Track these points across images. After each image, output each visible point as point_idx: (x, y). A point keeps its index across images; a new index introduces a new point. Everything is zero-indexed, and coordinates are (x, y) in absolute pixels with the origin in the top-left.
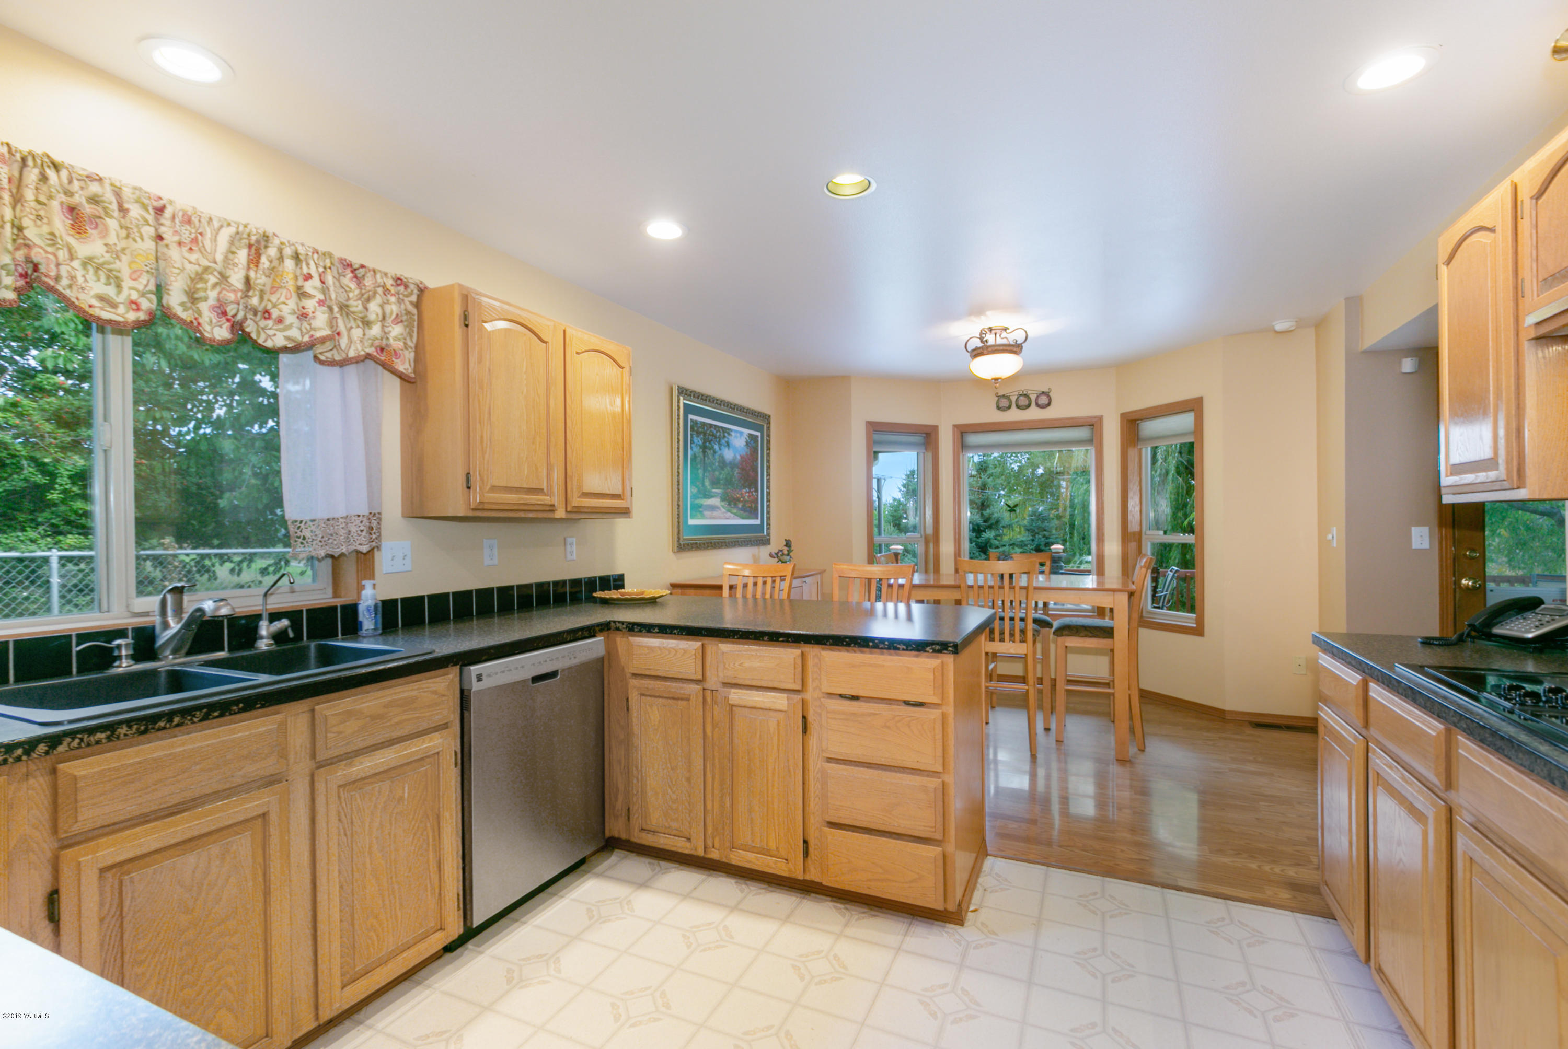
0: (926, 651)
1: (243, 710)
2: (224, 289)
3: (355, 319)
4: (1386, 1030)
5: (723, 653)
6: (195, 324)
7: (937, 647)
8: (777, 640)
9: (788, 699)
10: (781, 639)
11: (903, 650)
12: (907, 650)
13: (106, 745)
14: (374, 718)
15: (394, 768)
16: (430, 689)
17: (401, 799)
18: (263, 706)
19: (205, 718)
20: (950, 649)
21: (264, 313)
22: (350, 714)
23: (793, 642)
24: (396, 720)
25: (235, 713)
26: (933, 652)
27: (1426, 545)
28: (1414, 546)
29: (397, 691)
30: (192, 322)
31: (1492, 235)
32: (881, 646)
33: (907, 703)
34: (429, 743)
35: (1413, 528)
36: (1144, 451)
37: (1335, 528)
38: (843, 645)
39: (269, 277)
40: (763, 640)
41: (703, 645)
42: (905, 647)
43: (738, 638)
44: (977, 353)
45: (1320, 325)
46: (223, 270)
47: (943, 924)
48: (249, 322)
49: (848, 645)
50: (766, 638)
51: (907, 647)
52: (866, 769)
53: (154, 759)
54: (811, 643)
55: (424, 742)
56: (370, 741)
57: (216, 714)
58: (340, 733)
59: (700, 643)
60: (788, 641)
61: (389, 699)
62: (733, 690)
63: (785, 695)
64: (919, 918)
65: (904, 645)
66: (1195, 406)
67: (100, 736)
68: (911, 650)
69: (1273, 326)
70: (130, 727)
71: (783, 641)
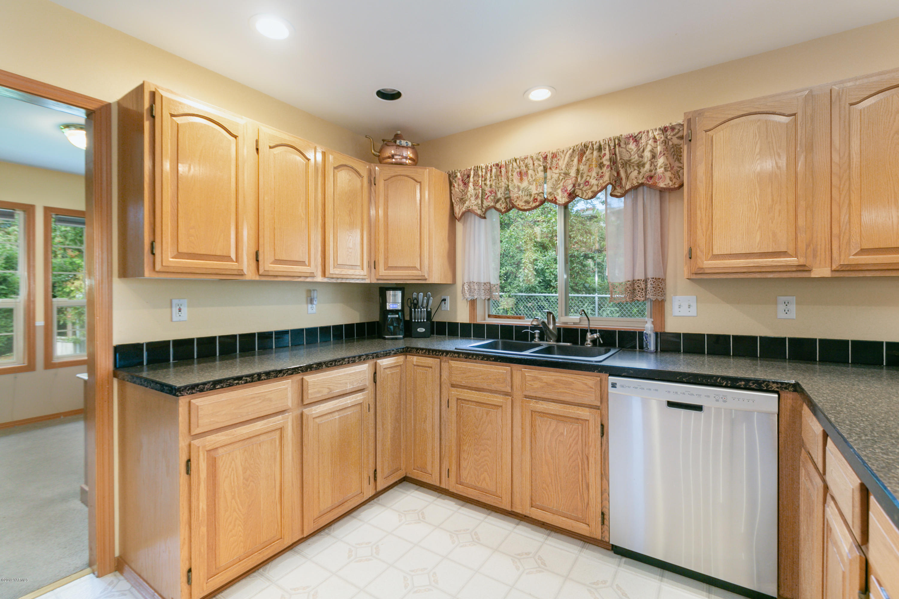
1: (493, 361)
2: (567, 179)
3: (633, 166)
6: (554, 199)
13: (457, 358)
14: (548, 384)
15: (561, 416)
16: (583, 381)
17: (562, 434)
18: (500, 362)
19: (482, 359)
21: (585, 183)
22: (536, 379)
24: (559, 391)
25: (491, 361)
29: (562, 375)
30: (553, 200)
34: (581, 411)
39: (586, 165)
46: (567, 171)
48: (576, 190)
53: (469, 368)
55: (578, 410)
56: (546, 396)
57: (485, 359)
58: (531, 385)
61: (556, 378)
67: (456, 355)
70: (463, 355)
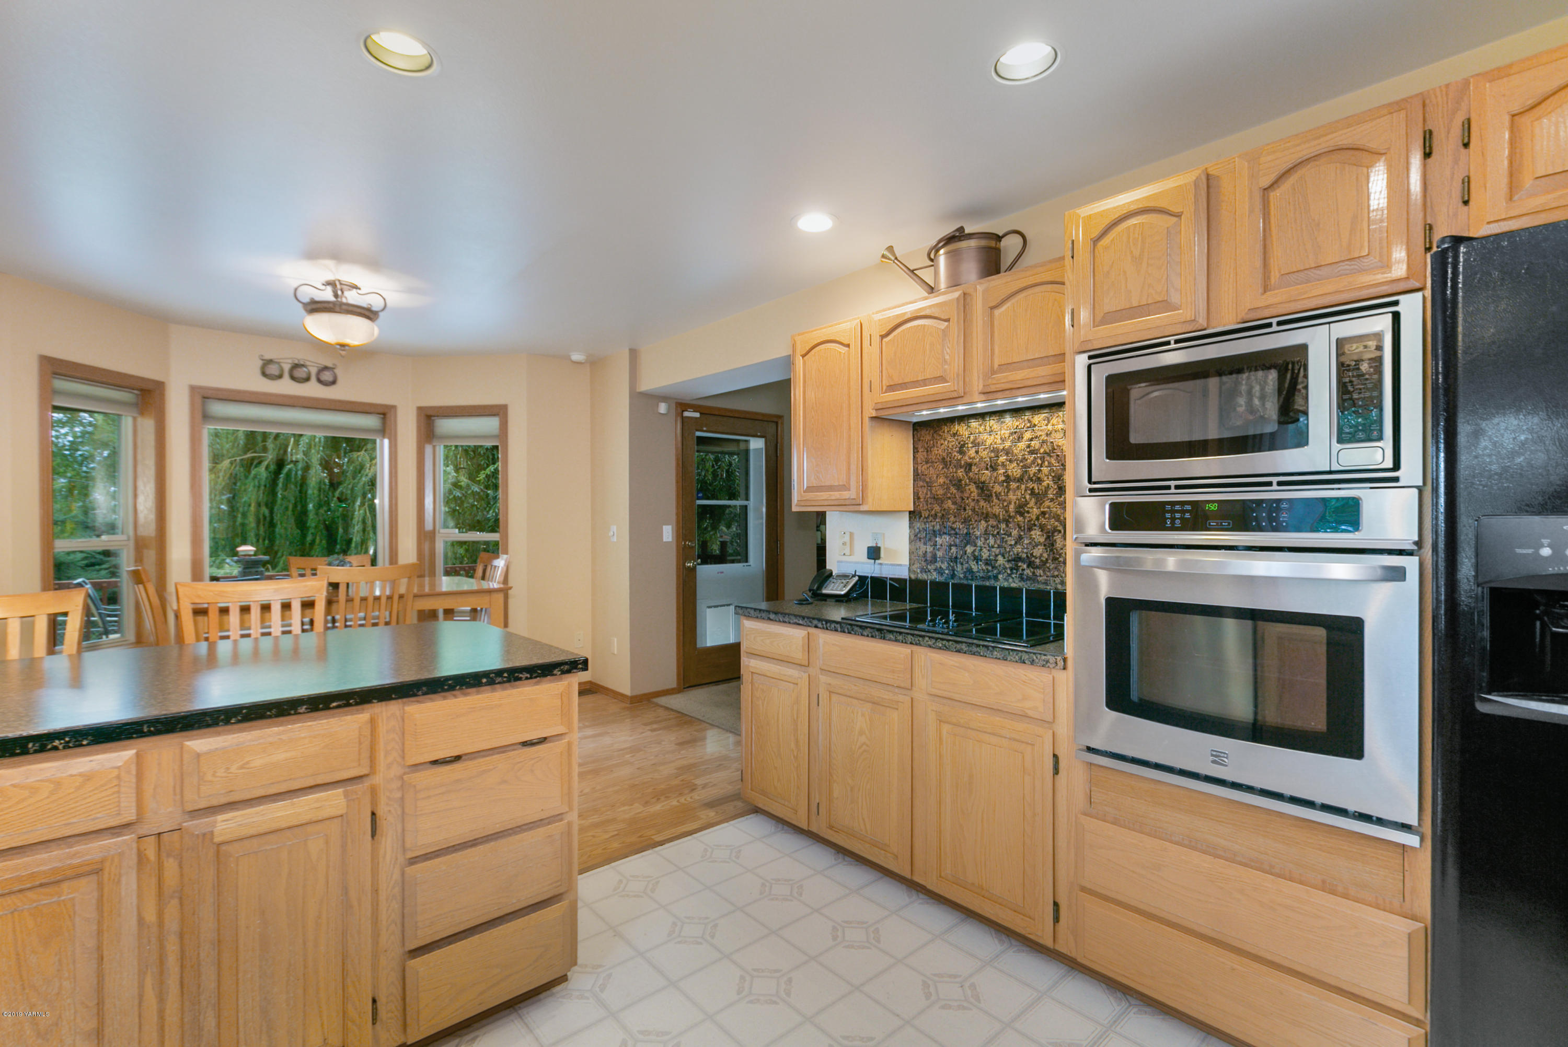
0: (553, 675)
4: (831, 867)
5: (198, 756)
7: (566, 667)
8: (327, 708)
9: (346, 795)
10: (334, 704)
11: (527, 678)
12: (531, 678)
20: (580, 666)
23: (357, 704)
26: (561, 674)
27: (670, 539)
28: (664, 540)
31: (847, 349)
32: (499, 680)
33: (525, 744)
35: (664, 527)
36: (437, 448)
37: (615, 527)
38: (444, 691)
40: (297, 713)
41: (138, 755)
42: (528, 675)
43: (239, 722)
44: (315, 307)
45: (595, 364)
47: (548, 992)
49: (452, 688)
50: (303, 709)
51: (531, 675)
52: (473, 849)
54: (392, 699)
59: (133, 752)
60: (348, 705)
62: (220, 818)
63: (341, 790)
64: (521, 1005)
65: (528, 673)
66: (499, 411)
68: (536, 677)
69: (569, 356)
71: (338, 707)
